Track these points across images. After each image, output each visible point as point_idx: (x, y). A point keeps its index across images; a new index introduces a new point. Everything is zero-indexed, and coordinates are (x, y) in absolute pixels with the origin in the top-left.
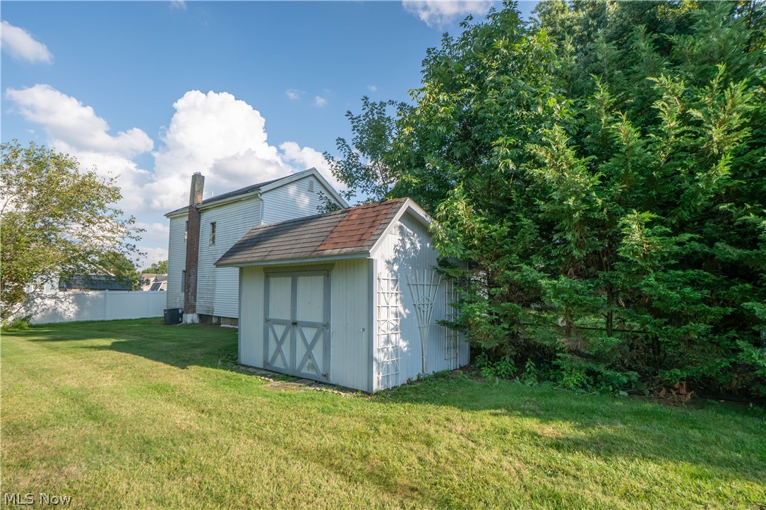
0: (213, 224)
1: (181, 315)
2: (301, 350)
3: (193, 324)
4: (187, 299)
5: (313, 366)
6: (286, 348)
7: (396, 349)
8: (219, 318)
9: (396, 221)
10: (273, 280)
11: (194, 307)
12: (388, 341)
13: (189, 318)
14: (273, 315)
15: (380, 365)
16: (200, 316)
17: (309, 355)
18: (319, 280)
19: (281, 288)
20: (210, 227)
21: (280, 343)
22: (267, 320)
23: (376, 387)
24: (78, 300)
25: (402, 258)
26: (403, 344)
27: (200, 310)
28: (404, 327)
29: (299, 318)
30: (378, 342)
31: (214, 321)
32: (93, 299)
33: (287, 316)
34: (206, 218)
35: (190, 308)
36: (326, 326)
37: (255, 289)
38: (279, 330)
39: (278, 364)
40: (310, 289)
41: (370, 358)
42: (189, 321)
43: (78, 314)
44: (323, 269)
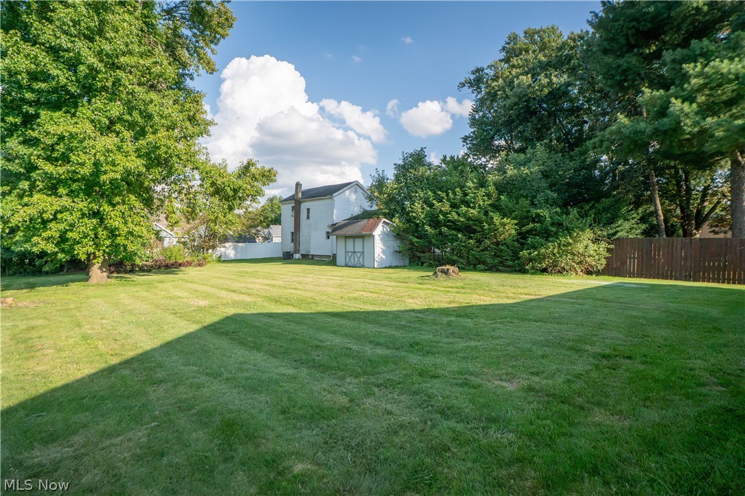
0: (308, 210)
1: (292, 255)
2: (356, 260)
3: (299, 259)
4: (295, 247)
5: (360, 263)
6: (352, 259)
7: (382, 258)
8: (313, 255)
9: (381, 224)
10: (347, 240)
11: (299, 250)
12: (379, 255)
13: (297, 256)
14: (348, 250)
15: (377, 261)
16: (302, 255)
17: (359, 261)
18: (361, 240)
19: (350, 242)
20: (306, 211)
21: (350, 258)
22: (346, 252)
23: (375, 267)
24: (235, 248)
25: (383, 233)
26: (384, 257)
27: (302, 252)
28: (384, 252)
29: (356, 250)
30: (376, 256)
31: (310, 257)
32: (242, 247)
33: (352, 250)
34: (304, 206)
35: (297, 251)
36: (363, 252)
37: (342, 242)
38: (350, 254)
39: (350, 264)
40: (359, 242)
41: (374, 259)
42: (297, 258)
43: (235, 255)
44: (363, 237)
